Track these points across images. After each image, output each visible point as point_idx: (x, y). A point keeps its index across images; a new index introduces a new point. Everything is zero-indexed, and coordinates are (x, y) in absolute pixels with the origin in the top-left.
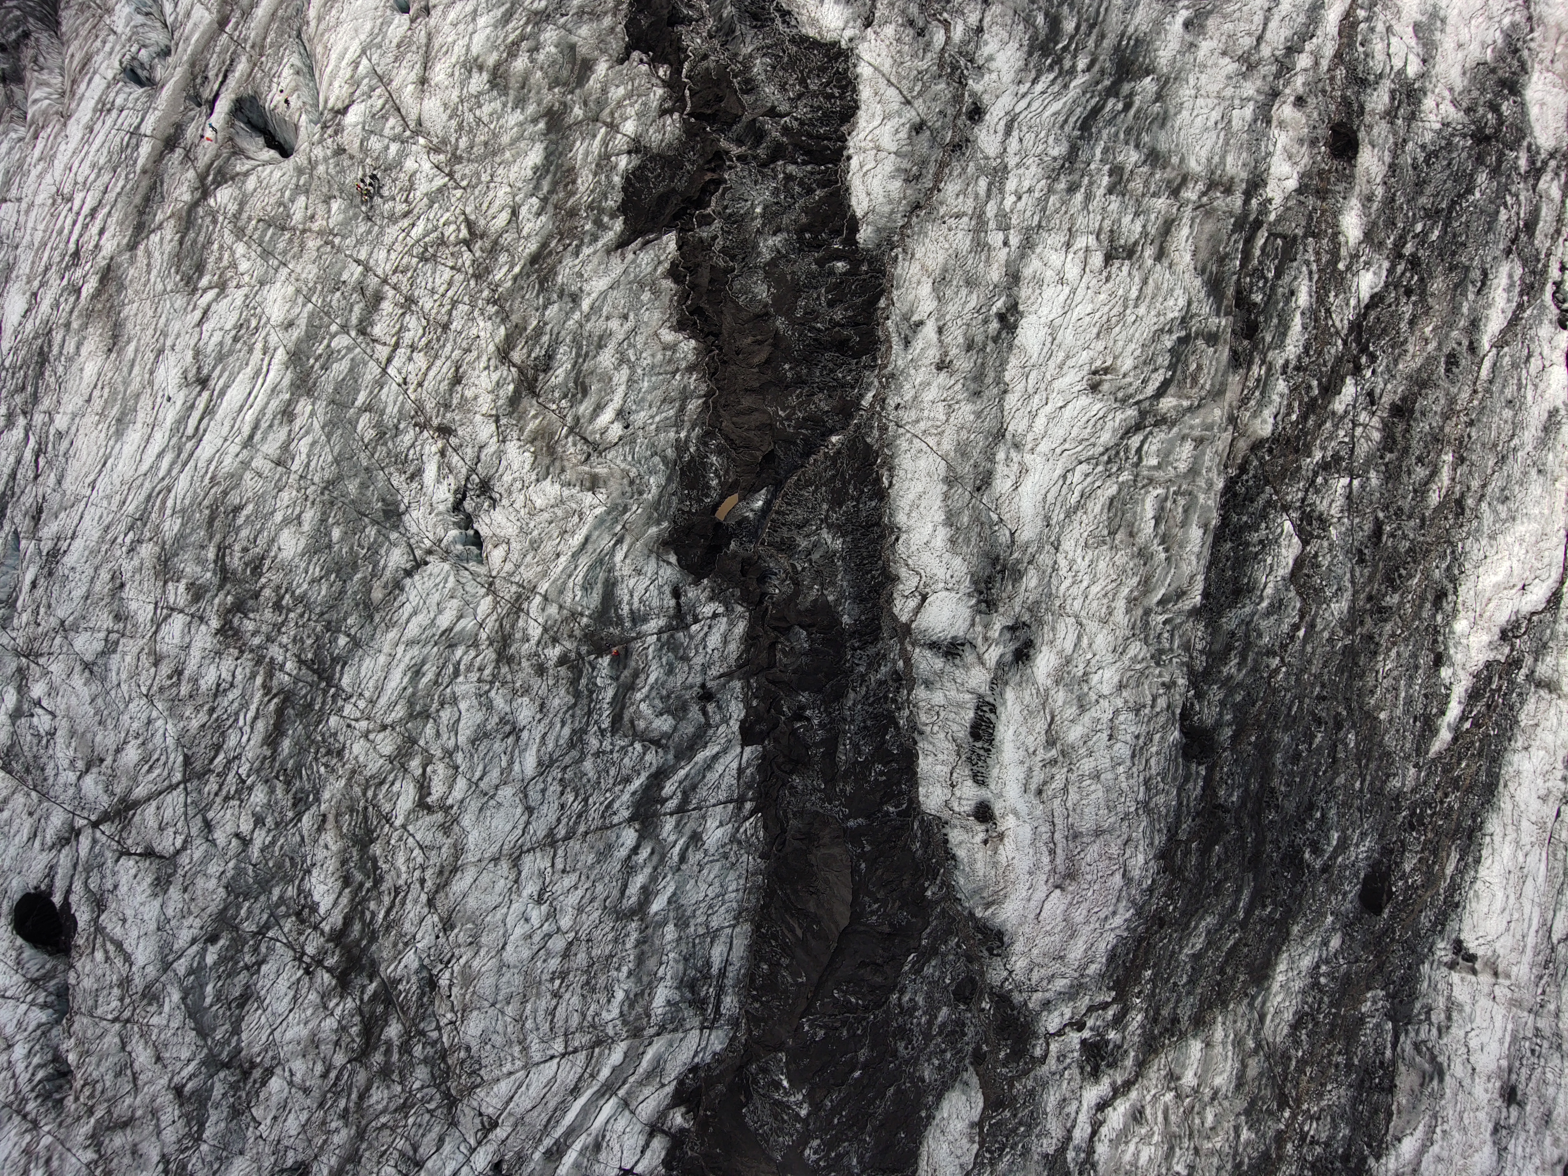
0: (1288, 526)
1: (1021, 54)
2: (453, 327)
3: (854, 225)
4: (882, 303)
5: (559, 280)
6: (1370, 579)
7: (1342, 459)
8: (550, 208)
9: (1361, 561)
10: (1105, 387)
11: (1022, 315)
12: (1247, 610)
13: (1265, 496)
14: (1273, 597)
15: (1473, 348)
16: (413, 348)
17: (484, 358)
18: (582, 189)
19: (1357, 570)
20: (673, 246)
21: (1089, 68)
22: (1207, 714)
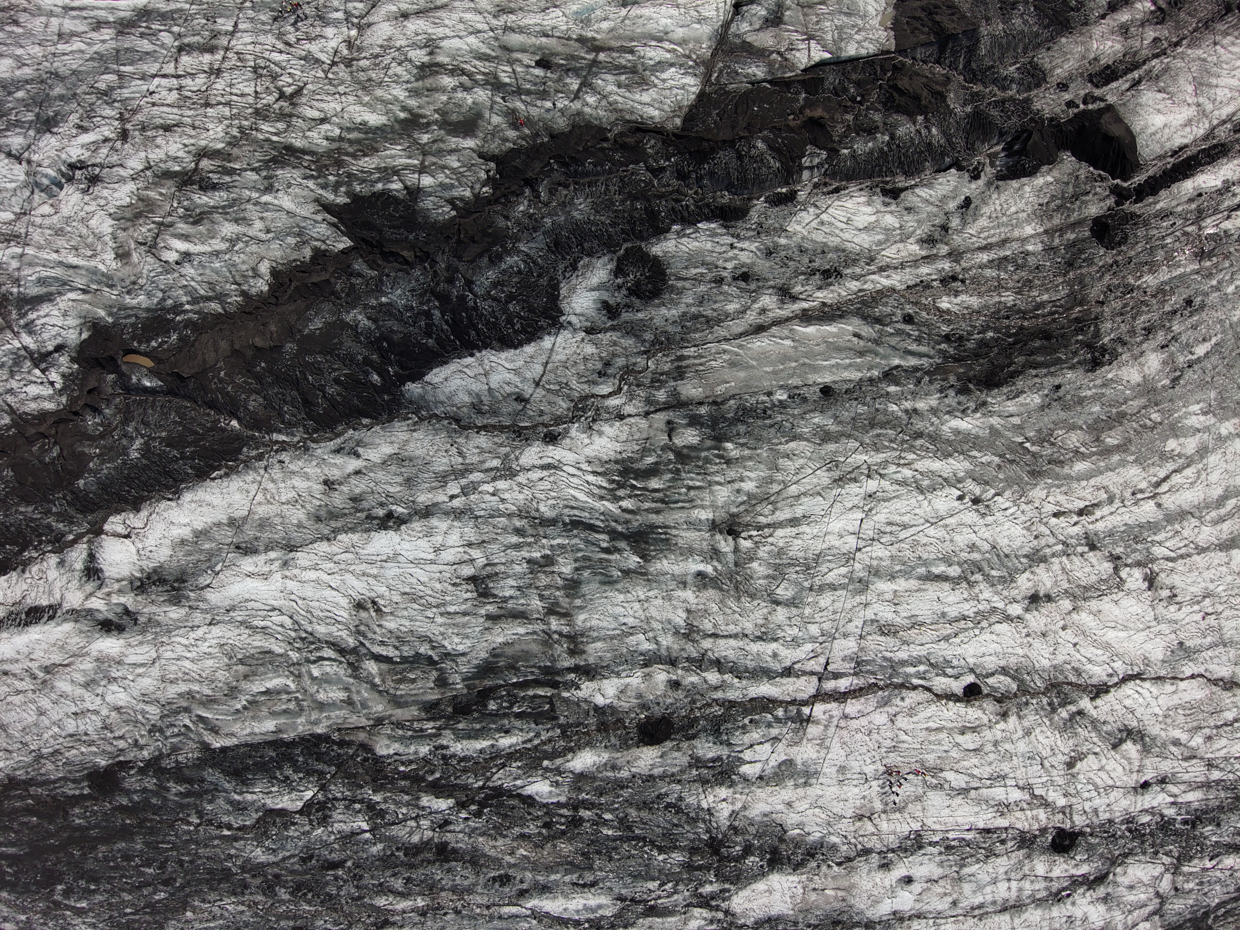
0: (309, 794)
1: (613, 456)
2: (208, 110)
3: (417, 376)
4: (365, 421)
5: (279, 172)
6: (292, 872)
7: (383, 818)
8: (335, 145)
9: (304, 860)
10: (363, 614)
11: (398, 529)
12: (227, 786)
13: (326, 768)
14: (246, 802)
15: (522, 894)
16: (180, 88)
17: (192, 141)
18: (361, 163)
19: (296, 859)
20: (341, 246)
21: (625, 510)
22: (132, 781)
